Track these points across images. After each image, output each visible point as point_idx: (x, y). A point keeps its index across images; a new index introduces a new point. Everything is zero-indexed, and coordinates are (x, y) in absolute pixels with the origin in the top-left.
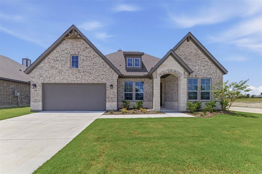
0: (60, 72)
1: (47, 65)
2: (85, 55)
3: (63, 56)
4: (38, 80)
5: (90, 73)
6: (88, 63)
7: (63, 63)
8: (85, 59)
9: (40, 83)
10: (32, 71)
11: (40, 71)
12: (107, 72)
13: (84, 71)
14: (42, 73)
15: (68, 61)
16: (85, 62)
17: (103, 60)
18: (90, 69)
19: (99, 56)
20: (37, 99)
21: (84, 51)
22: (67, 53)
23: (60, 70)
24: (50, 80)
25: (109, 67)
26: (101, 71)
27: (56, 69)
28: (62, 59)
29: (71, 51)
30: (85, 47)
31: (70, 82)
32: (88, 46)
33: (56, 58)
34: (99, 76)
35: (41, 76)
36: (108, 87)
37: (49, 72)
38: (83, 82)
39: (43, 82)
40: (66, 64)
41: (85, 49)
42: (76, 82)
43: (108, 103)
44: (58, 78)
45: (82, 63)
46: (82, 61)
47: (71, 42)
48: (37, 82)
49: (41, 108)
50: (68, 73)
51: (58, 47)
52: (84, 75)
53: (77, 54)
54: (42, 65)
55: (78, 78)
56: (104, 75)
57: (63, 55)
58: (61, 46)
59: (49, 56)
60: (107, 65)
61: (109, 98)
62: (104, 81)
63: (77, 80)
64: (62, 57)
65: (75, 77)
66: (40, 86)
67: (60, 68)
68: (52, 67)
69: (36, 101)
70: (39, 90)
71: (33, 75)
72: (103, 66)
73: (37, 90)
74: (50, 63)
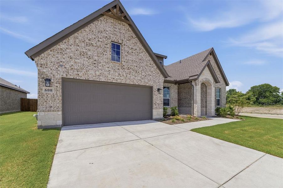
0: (96, 63)
1: (73, 48)
2: (131, 47)
3: (101, 40)
4: (54, 72)
5: (136, 72)
6: (134, 58)
7: (100, 50)
8: (130, 51)
9: (59, 77)
10: (41, 54)
11: (60, 56)
12: (154, 72)
13: (129, 68)
14: (64, 60)
15: (108, 49)
16: (130, 56)
17: (150, 58)
18: (136, 67)
19: (146, 52)
20: (52, 105)
21: (129, 40)
22: (107, 37)
23: (95, 61)
24: (78, 75)
25: (155, 67)
26: (148, 70)
27: (89, 58)
28: (99, 44)
29: (112, 35)
30: (130, 36)
31: (111, 81)
32: (134, 36)
33: (89, 40)
34: (146, 76)
35: (61, 66)
36: (155, 92)
37: (77, 61)
38: (128, 82)
39: (65, 76)
40: (105, 53)
41: (130, 38)
42: (119, 81)
43: (156, 110)
44: (92, 72)
45: (126, 56)
46: (127, 54)
47: (112, 22)
48: (52, 76)
49: (60, 122)
50: (108, 68)
51: (92, 24)
52: (129, 73)
53: (120, 42)
54: (62, 45)
55: (121, 76)
56: (151, 76)
57: (101, 38)
58: (96, 23)
59: (76, 34)
60: (154, 65)
61: (156, 104)
62: (150, 84)
63: (120, 79)
64: (98, 41)
65: (117, 74)
66: (59, 83)
67: (96, 58)
68: (82, 54)
69: (50, 109)
70: (58, 90)
71: (43, 62)
72: (150, 64)
73: (51, 90)
74: (79, 46)
